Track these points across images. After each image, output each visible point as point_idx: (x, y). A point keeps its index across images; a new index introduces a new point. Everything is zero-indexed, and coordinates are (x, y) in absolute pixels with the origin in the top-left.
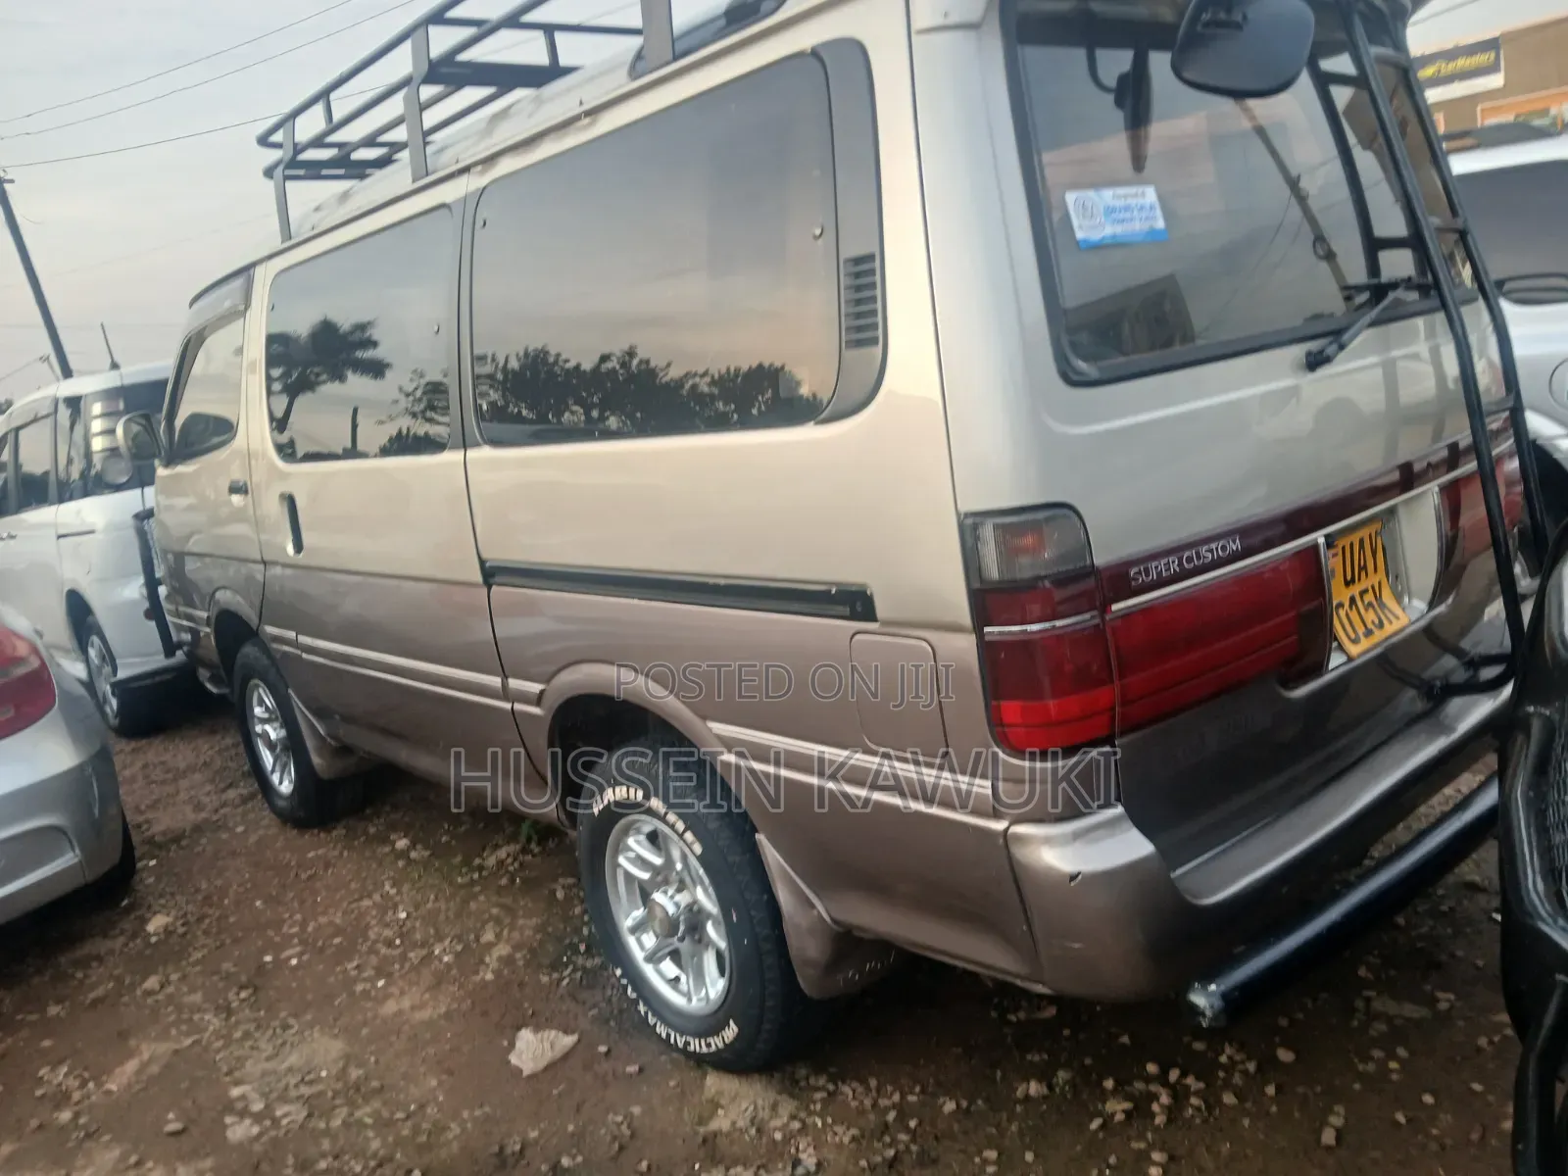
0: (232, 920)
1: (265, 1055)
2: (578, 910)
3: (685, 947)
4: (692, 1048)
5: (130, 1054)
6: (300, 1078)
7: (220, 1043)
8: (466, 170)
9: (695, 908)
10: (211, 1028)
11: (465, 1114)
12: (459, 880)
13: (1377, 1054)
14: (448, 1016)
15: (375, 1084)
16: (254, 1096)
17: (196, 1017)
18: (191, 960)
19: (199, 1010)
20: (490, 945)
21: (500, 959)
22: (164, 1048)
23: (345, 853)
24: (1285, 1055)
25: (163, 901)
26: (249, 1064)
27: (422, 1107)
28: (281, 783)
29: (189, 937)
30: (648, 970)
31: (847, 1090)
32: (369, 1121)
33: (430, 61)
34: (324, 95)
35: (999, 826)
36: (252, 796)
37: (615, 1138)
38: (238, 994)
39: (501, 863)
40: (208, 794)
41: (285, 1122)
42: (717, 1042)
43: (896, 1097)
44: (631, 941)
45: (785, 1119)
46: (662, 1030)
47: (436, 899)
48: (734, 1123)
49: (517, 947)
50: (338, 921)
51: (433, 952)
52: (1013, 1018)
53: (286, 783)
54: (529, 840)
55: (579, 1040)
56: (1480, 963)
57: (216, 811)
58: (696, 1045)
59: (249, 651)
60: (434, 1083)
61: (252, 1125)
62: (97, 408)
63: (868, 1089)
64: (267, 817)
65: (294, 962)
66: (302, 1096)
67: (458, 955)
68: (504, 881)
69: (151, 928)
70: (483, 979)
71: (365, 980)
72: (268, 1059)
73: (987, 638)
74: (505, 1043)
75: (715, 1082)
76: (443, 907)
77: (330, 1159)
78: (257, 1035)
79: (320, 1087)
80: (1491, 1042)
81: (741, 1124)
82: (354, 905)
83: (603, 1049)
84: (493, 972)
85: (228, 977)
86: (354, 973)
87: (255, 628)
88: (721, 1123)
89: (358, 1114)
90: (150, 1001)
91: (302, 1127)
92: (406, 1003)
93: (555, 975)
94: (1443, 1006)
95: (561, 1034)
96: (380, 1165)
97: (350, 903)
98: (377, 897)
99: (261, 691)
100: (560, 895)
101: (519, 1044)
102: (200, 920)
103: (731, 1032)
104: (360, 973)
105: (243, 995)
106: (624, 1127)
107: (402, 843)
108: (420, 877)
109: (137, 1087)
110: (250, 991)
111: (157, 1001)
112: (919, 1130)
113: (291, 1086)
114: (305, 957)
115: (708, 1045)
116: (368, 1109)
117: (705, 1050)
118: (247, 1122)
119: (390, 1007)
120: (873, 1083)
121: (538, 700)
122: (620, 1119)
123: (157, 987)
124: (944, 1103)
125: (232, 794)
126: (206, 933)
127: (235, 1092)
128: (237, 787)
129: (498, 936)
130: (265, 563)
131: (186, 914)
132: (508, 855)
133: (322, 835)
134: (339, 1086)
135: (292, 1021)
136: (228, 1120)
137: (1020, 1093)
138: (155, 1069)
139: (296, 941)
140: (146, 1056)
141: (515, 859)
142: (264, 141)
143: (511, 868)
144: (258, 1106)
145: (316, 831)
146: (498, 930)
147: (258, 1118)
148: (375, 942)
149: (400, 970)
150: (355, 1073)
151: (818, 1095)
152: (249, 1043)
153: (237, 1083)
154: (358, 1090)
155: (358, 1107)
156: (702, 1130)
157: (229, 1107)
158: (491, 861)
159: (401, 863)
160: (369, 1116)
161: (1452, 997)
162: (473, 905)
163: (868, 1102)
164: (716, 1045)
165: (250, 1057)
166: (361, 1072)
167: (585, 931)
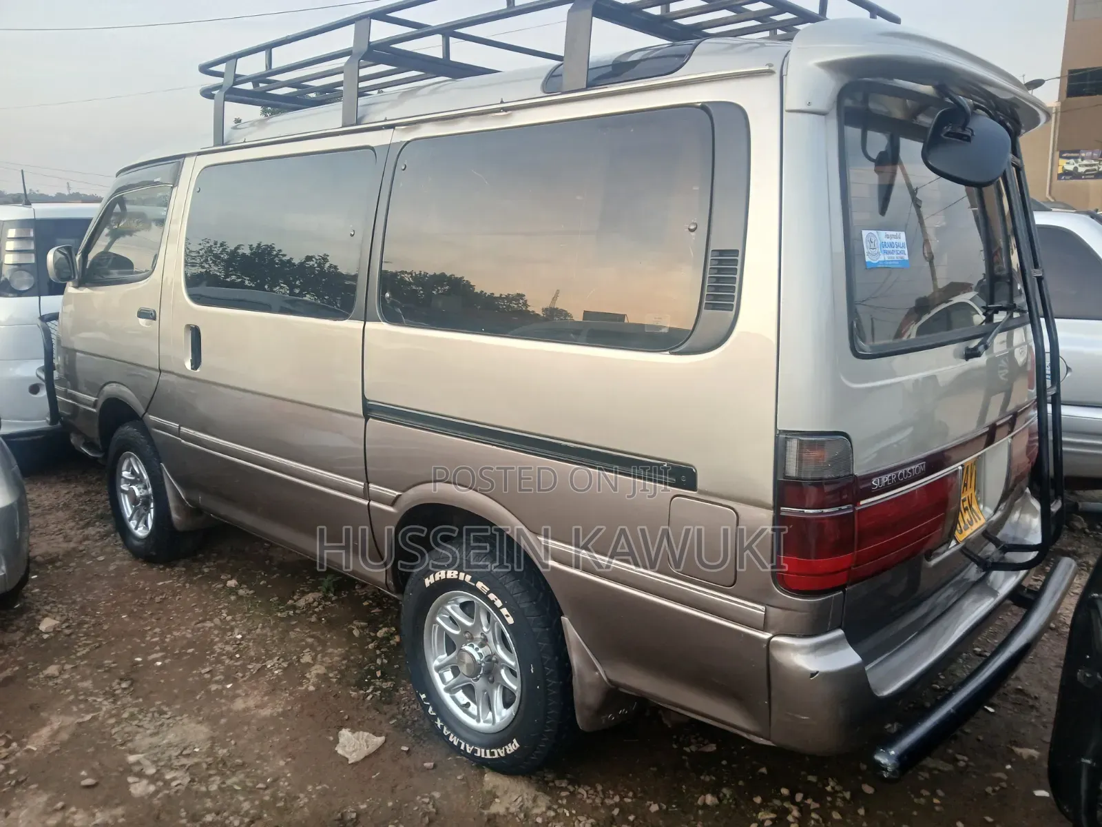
0: (106, 627)
1: (148, 732)
2: (371, 646)
3: (479, 684)
4: (478, 755)
5: (43, 724)
6: (179, 752)
7: (112, 721)
8: (392, 127)
9: (494, 659)
10: (104, 709)
11: (310, 788)
12: (279, 614)
13: (925, 793)
14: (284, 714)
15: (239, 761)
16: (147, 763)
17: (90, 699)
18: (79, 654)
19: (92, 694)
20: (308, 665)
21: (318, 675)
22: (70, 720)
23: (187, 585)
24: (868, 789)
25: (48, 608)
26: (138, 737)
27: (275, 780)
28: (136, 528)
29: (73, 637)
30: (447, 697)
31: (581, 790)
32: (237, 787)
33: (369, 43)
34: (268, 48)
35: (766, 636)
36: (107, 535)
37: (425, 815)
38: (119, 684)
39: (309, 605)
40: (71, 529)
41: (174, 784)
42: (499, 753)
43: (617, 799)
44: (436, 676)
45: (544, 809)
46: (454, 740)
47: (263, 627)
48: (507, 809)
49: (330, 668)
50: (189, 636)
51: (266, 666)
52: (687, 750)
53: (141, 529)
54: (328, 590)
55: (386, 741)
56: (981, 738)
57: (80, 542)
58: (481, 753)
59: (128, 430)
60: (282, 763)
61: (148, 784)
62: (12, 233)
63: (596, 791)
64: (123, 553)
65: (159, 663)
66: (183, 766)
67: (285, 669)
68: (313, 619)
69: (43, 627)
70: (306, 689)
71: (217, 682)
72: (152, 735)
73: (782, 514)
74: (331, 738)
75: (491, 780)
76: (269, 634)
77: (213, 814)
78: (140, 717)
79: (196, 760)
80: (994, 791)
81: (513, 810)
82: (199, 625)
83: (405, 749)
84: (314, 686)
85: (109, 670)
86: (207, 676)
87: (140, 416)
88: (498, 808)
89: (229, 782)
90: (51, 684)
91: (188, 788)
92: (251, 703)
93: (362, 692)
94: (962, 764)
95: (371, 735)
96: (252, 822)
97: (196, 624)
98: (217, 621)
99: (132, 459)
100: (356, 633)
101: (341, 740)
102: (81, 624)
103: (513, 747)
104: (212, 676)
105: (124, 685)
106: (430, 806)
107: (232, 583)
108: (249, 609)
109: (54, 749)
110: (129, 682)
111: (56, 684)
112: (635, 822)
113: (173, 758)
114: (167, 661)
115: (492, 754)
116: (234, 779)
117: (488, 756)
118: (145, 782)
119: (239, 705)
120: (599, 788)
121: (393, 502)
122: (427, 800)
123: (57, 673)
124: (651, 805)
125: (91, 531)
126: (87, 635)
127: (132, 758)
128: (93, 526)
129: (314, 659)
130: (160, 371)
131: (67, 620)
132: (314, 601)
133: (168, 570)
134: (210, 760)
135: (165, 709)
136: (130, 779)
137: (700, 802)
138: (64, 736)
139: (158, 648)
140: (56, 726)
141: (319, 604)
142: (205, 69)
143: (316, 610)
144: (151, 771)
145: (161, 567)
146: (313, 654)
147: (153, 779)
148: (221, 654)
149: (242, 677)
150: (222, 752)
151: (564, 794)
152: (136, 722)
153: (132, 752)
154: (224, 764)
155: (228, 777)
156: (486, 812)
157: (128, 770)
158: (302, 603)
159: (233, 598)
160: (238, 784)
161: (966, 758)
162: (292, 635)
163: (598, 801)
164: (499, 754)
165: (137, 733)
166: (225, 751)
167: (379, 661)
